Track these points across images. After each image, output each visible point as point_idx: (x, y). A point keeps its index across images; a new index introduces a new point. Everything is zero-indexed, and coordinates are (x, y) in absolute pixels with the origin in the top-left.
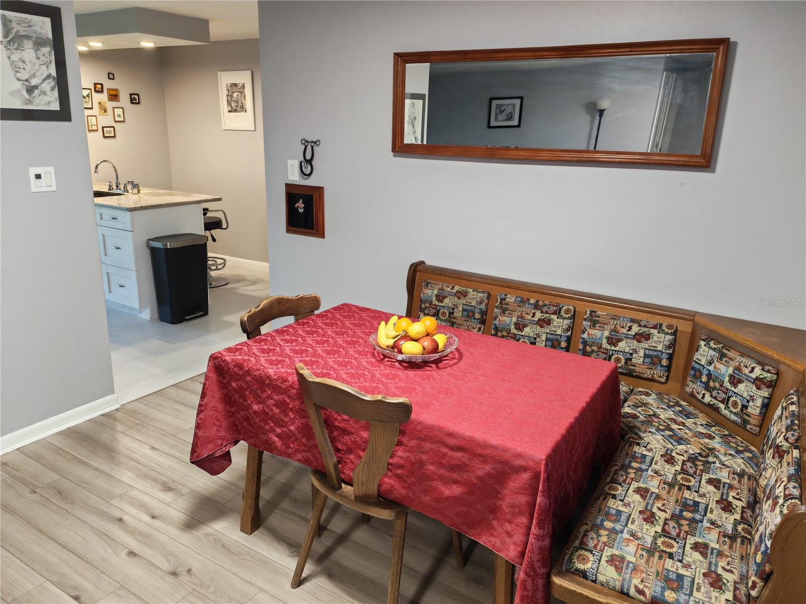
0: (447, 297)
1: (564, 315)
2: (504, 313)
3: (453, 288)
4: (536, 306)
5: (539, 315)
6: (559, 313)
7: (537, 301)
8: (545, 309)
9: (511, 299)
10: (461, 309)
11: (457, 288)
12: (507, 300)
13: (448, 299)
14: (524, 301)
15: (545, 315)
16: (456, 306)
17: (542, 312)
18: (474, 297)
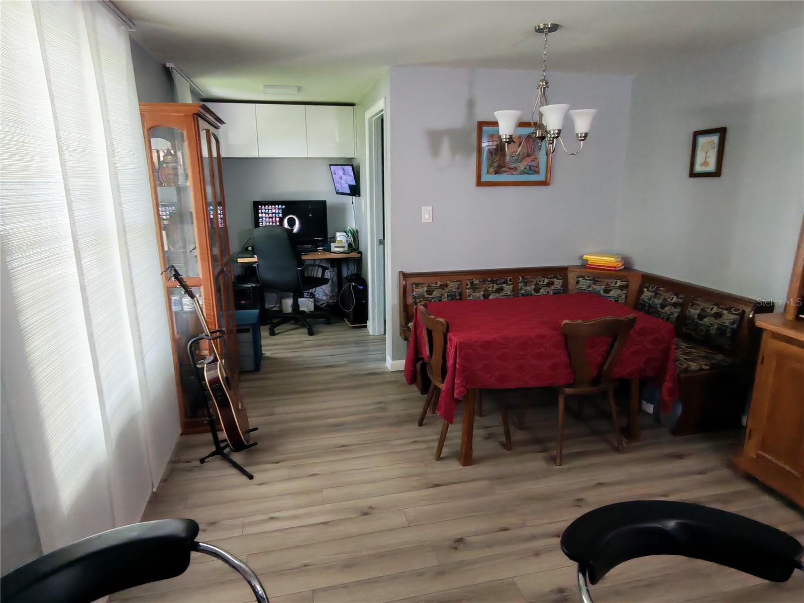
0: (434, 290)
1: (510, 283)
2: (475, 291)
3: (436, 283)
4: (493, 282)
5: (496, 287)
6: (507, 282)
7: (492, 279)
8: (498, 282)
9: (476, 281)
10: (446, 296)
11: (439, 283)
12: (474, 282)
13: (436, 291)
14: (485, 281)
15: (500, 286)
16: (442, 295)
17: (497, 284)
18: (453, 286)
